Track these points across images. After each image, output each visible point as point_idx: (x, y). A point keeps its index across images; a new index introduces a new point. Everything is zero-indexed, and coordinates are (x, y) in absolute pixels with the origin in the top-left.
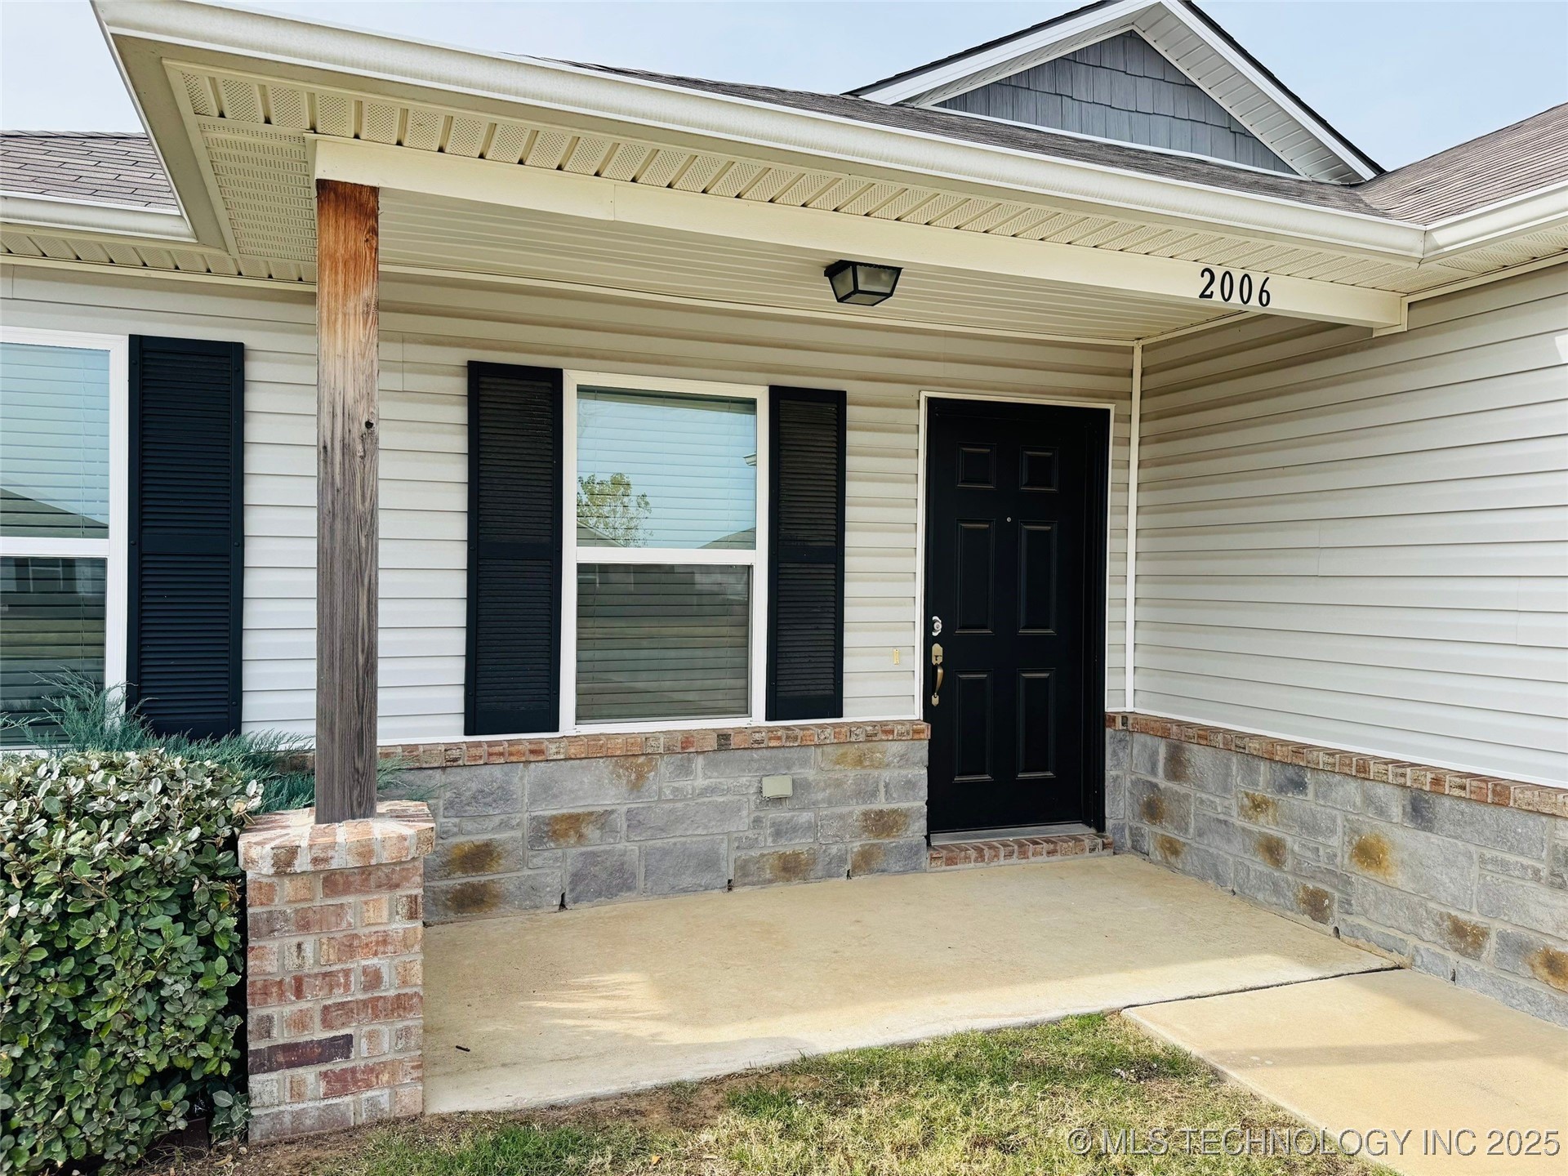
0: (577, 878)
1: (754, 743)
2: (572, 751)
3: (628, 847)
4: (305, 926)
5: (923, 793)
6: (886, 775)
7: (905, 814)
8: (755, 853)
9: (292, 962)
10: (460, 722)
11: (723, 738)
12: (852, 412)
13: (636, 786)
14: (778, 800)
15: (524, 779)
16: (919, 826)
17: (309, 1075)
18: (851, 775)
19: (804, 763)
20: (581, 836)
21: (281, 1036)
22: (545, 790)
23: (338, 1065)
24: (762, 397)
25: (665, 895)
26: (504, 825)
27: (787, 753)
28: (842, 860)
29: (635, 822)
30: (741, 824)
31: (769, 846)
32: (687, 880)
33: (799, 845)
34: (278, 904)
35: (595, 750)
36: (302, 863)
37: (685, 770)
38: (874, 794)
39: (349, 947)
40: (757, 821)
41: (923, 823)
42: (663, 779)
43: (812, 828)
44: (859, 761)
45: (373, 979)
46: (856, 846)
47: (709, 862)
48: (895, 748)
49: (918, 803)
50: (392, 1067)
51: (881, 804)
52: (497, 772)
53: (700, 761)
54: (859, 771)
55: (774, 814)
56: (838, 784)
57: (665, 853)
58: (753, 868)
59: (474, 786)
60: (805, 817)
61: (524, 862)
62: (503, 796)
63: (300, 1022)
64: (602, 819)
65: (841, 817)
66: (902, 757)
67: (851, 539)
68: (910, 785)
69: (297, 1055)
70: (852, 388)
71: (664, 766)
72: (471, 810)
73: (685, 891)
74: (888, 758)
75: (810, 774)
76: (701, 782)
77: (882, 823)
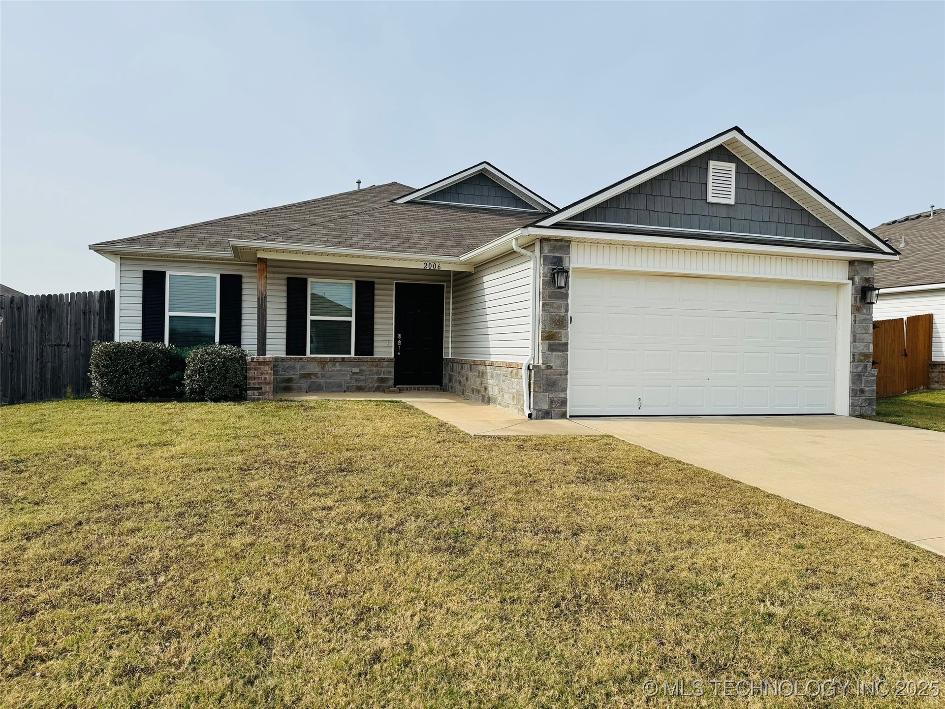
0: (310, 387)
1: (350, 360)
2: (309, 359)
3: (321, 381)
4: (255, 370)
5: (393, 374)
6: (383, 369)
7: (388, 379)
8: (351, 385)
9: (253, 375)
10: (285, 353)
11: (343, 358)
12: (376, 286)
13: (323, 368)
14: (356, 373)
15: (298, 365)
16: (392, 382)
17: (256, 392)
18: (375, 369)
19: (363, 365)
20: (311, 378)
21: (252, 386)
22: (302, 367)
23: (260, 391)
24: (354, 282)
25: (329, 392)
26: (294, 374)
27: (359, 363)
28: (372, 388)
29: (323, 375)
30: (348, 378)
31: (354, 383)
32: (335, 389)
33: (362, 384)
34: (251, 366)
35: (313, 359)
36: (255, 360)
37: (334, 365)
38: (381, 373)
39: (262, 373)
40: (351, 378)
41: (393, 381)
42: (329, 367)
43: (365, 380)
44: (377, 366)
45: (265, 379)
46: (376, 385)
47: (340, 386)
48: (386, 363)
49: (392, 376)
50: (268, 393)
51: (382, 376)
52: (293, 363)
53: (338, 364)
54: (377, 368)
55: (355, 376)
56: (371, 371)
57: (330, 383)
58: (350, 388)
59: (288, 365)
60: (363, 377)
61: (298, 382)
62: (294, 368)
63: (254, 384)
64: (316, 374)
65: (372, 378)
66: (387, 365)
67: (376, 315)
68: (389, 372)
69: (254, 389)
70: (376, 280)
71: (330, 364)
72: (287, 370)
73: (334, 392)
74: (384, 366)
75: (364, 368)
76: (338, 368)
77: (383, 380)
